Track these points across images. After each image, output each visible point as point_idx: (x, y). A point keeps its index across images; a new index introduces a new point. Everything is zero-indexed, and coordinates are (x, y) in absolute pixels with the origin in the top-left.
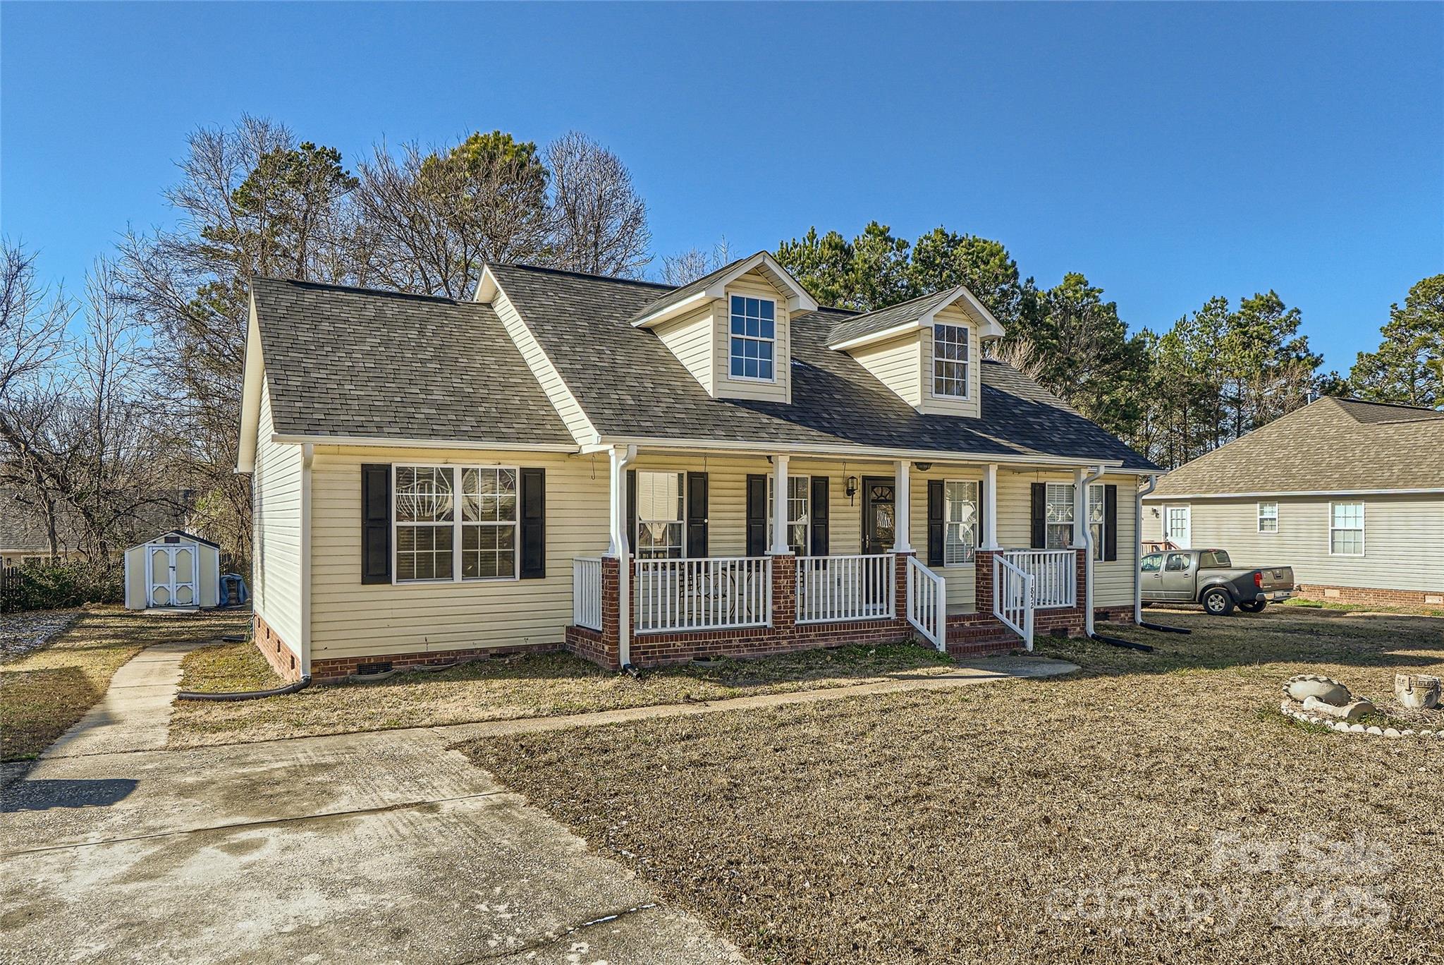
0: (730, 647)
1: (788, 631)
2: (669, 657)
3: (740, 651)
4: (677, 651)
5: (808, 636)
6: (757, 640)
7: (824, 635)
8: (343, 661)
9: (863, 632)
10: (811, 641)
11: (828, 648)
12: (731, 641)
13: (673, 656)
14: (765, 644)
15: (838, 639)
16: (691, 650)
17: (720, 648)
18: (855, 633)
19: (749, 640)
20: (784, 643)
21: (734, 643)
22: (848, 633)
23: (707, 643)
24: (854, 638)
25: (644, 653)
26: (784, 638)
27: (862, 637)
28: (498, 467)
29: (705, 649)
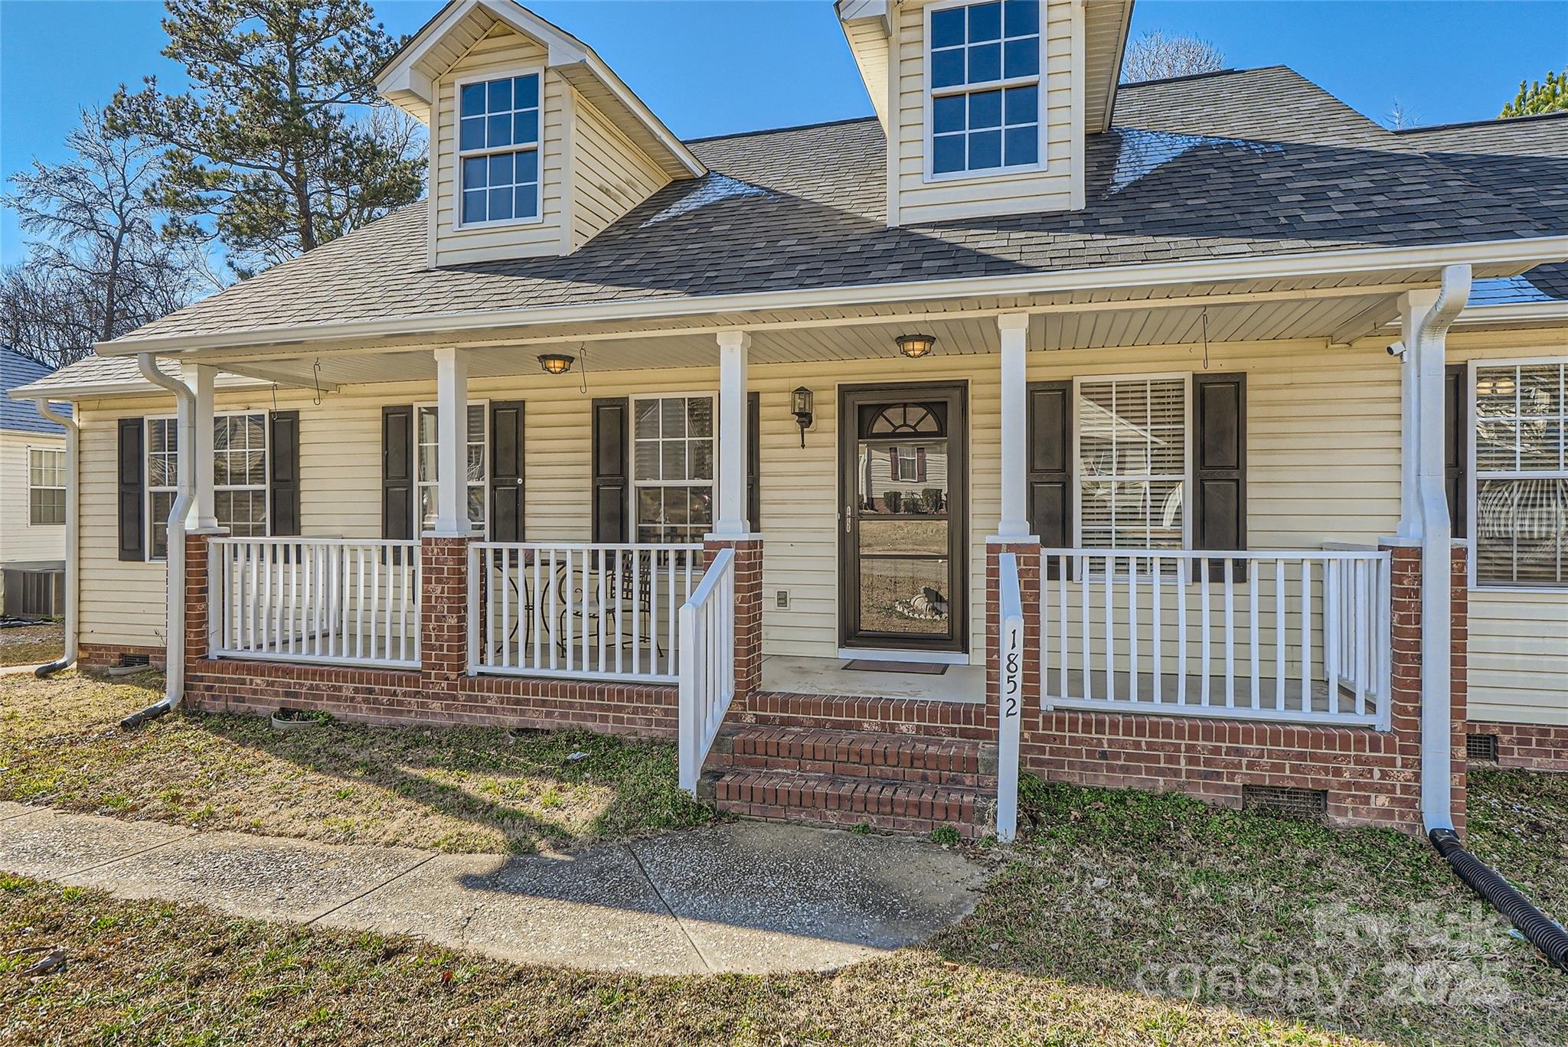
0: (338, 699)
1: (444, 684)
2: (242, 700)
3: (355, 709)
4: (255, 692)
5: (484, 700)
6: (387, 692)
7: (518, 702)
8: (107, 647)
9: (609, 708)
10: (489, 710)
11: (526, 731)
12: (340, 689)
13: (253, 701)
14: (400, 703)
15: (549, 714)
16: (277, 694)
17: (321, 698)
18: (590, 707)
19: (371, 691)
20: (436, 706)
21: (344, 693)
22: (571, 705)
23: (301, 685)
24: (584, 718)
25: (209, 688)
26: (436, 697)
27: (604, 719)
28: (247, 413)
29: (296, 695)
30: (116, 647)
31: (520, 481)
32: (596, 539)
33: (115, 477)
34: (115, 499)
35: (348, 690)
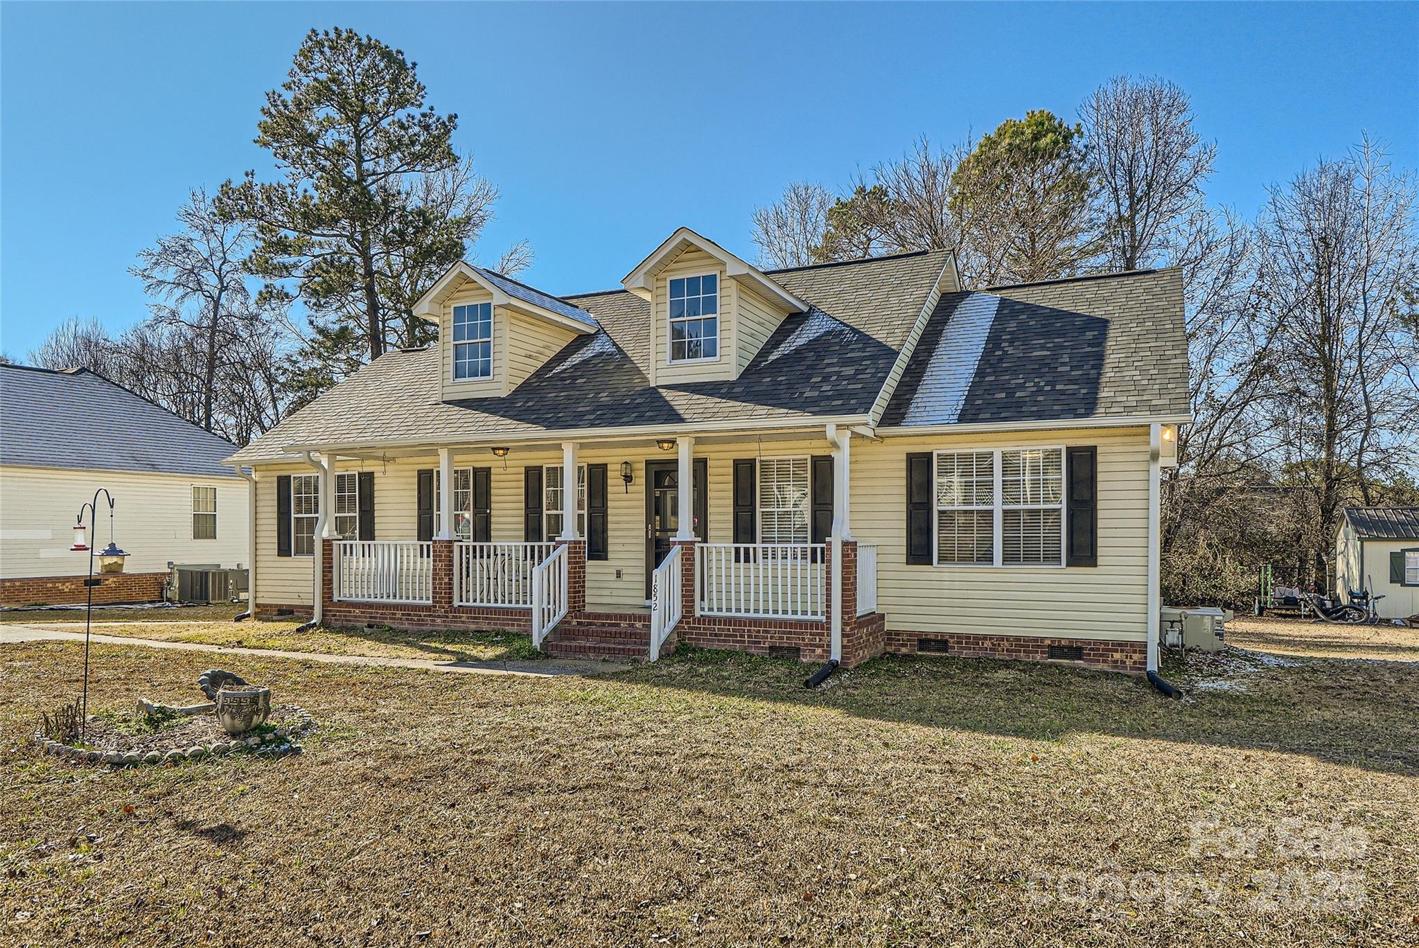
0: (394, 619)
1: (443, 610)
2: (350, 621)
3: (402, 624)
4: (356, 617)
5: (460, 617)
6: (417, 615)
7: (475, 618)
8: (271, 606)
9: (515, 620)
10: (463, 622)
11: (478, 632)
12: (395, 614)
13: (354, 621)
14: (423, 620)
15: (489, 623)
16: (366, 617)
17: (386, 619)
18: (508, 619)
19: (409, 615)
20: (439, 621)
21: (397, 616)
22: (498, 619)
23: (378, 613)
24: (504, 625)
25: (334, 615)
26: (439, 617)
27: (513, 625)
28: (346, 473)
29: (375, 618)
30: (276, 605)
31: (488, 511)
32: (527, 540)
33: (276, 509)
34: (275, 522)
35: (399, 614)
